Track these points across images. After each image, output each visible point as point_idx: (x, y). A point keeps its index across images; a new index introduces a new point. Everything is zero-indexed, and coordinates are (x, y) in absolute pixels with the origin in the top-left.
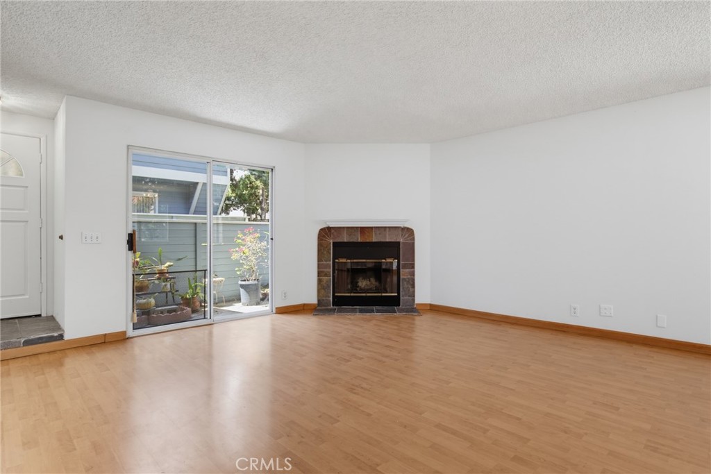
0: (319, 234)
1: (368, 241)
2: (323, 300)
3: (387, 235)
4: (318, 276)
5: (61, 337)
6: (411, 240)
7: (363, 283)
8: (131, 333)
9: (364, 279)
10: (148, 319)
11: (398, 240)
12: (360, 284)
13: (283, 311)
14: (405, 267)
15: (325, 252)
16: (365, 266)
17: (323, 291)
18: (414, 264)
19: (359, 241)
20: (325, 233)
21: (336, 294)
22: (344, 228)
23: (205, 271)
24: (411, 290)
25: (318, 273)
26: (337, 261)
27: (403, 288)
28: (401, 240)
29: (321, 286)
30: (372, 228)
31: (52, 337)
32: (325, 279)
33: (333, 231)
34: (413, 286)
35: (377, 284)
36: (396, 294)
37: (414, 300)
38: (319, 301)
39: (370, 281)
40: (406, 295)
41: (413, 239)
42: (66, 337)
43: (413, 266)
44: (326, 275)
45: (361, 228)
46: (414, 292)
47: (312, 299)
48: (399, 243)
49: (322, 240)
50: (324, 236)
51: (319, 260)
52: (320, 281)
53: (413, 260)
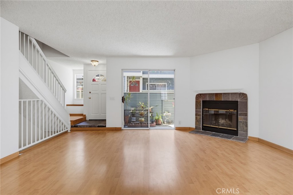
0: (196, 97)
1: (219, 100)
2: (198, 127)
3: (230, 98)
4: (196, 116)
5: (105, 126)
6: (245, 100)
7: (222, 121)
8: (123, 128)
9: (223, 119)
10: (141, 125)
11: (237, 100)
12: (220, 122)
13: (179, 129)
14: (241, 115)
15: (199, 105)
16: (218, 112)
17: (197, 123)
18: (247, 114)
19: (215, 100)
20: (199, 96)
21: (204, 125)
22: (207, 94)
23: (148, 110)
24: (245, 128)
25: (196, 115)
26: (204, 109)
27: (240, 126)
28: (239, 100)
29: (197, 120)
30: (221, 94)
31: (103, 126)
32: (198, 117)
33: (202, 95)
34: (247, 126)
35: (230, 122)
36: (236, 129)
37: (247, 134)
38: (196, 127)
39: (226, 120)
40: (241, 130)
41: (247, 99)
42: (107, 127)
43: (246, 115)
44: (199, 115)
45: (216, 94)
46: (247, 129)
47: (193, 125)
48: (238, 101)
49: (197, 100)
50: (198, 98)
51: (196, 108)
52: (196, 118)
53: (247, 111)
